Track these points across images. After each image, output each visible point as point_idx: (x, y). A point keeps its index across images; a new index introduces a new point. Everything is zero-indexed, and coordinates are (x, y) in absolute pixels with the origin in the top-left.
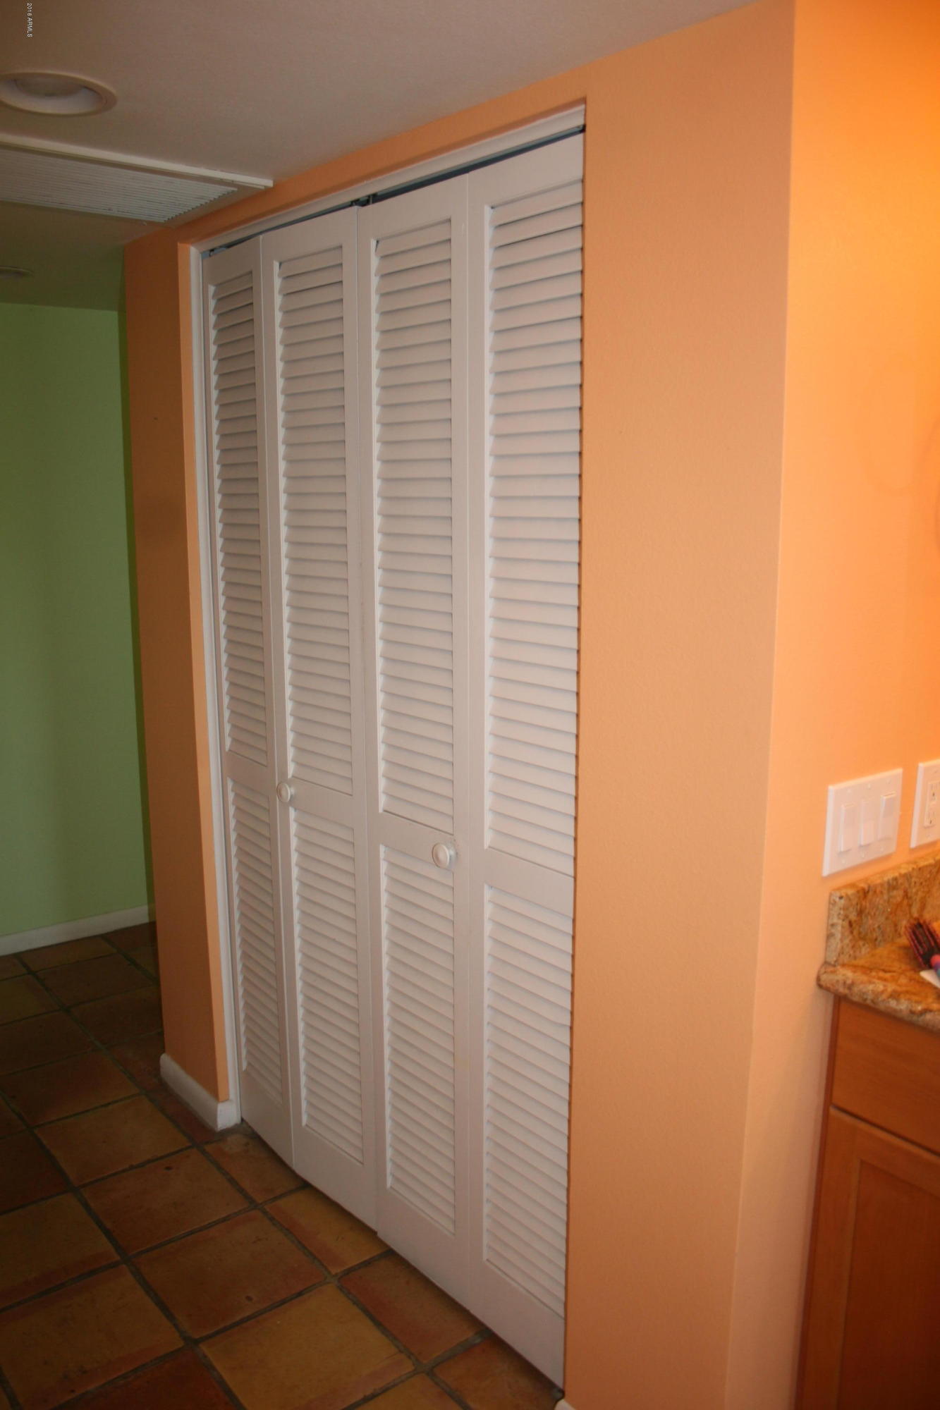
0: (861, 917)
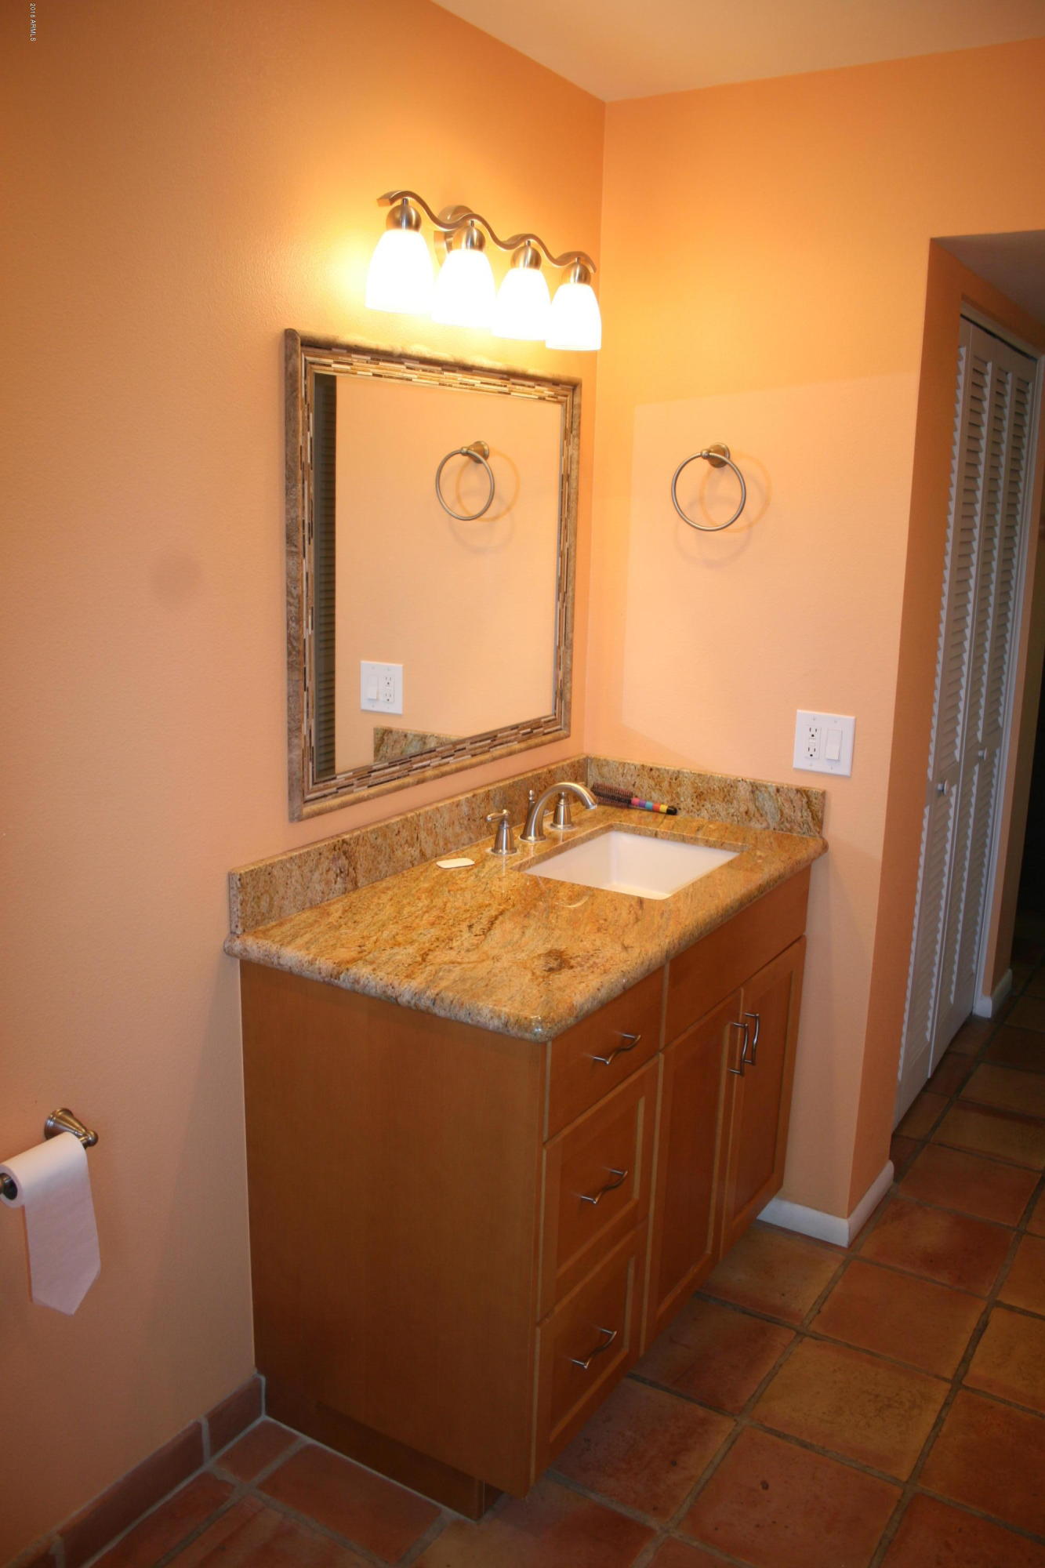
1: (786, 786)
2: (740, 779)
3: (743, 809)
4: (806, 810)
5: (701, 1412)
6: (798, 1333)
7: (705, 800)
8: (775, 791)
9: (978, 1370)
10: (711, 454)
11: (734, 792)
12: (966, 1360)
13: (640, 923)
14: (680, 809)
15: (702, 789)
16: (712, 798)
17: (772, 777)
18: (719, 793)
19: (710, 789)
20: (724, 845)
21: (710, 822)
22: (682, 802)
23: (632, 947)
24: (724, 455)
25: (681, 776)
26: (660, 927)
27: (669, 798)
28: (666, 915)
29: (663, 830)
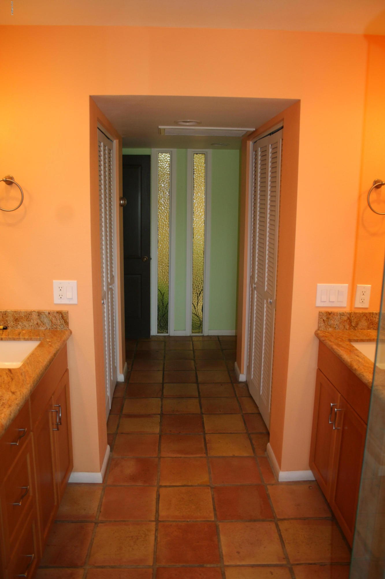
0: (328, 320)
1: (52, 311)
2: (33, 311)
3: (36, 322)
4: (62, 320)
5: (69, 571)
6: (96, 523)
7: (19, 321)
8: (48, 314)
9: (163, 513)
10: (7, 179)
11: (31, 316)
12: (157, 511)
13: (14, 380)
14: (8, 327)
15: (17, 317)
16: (22, 320)
17: (45, 308)
18: (25, 318)
19: (20, 316)
20: (32, 339)
21: (23, 330)
22: (9, 323)
23: (16, 392)
24: (12, 179)
25: (7, 313)
26: (23, 380)
27: (3, 323)
28: (23, 374)
29: (4, 337)
